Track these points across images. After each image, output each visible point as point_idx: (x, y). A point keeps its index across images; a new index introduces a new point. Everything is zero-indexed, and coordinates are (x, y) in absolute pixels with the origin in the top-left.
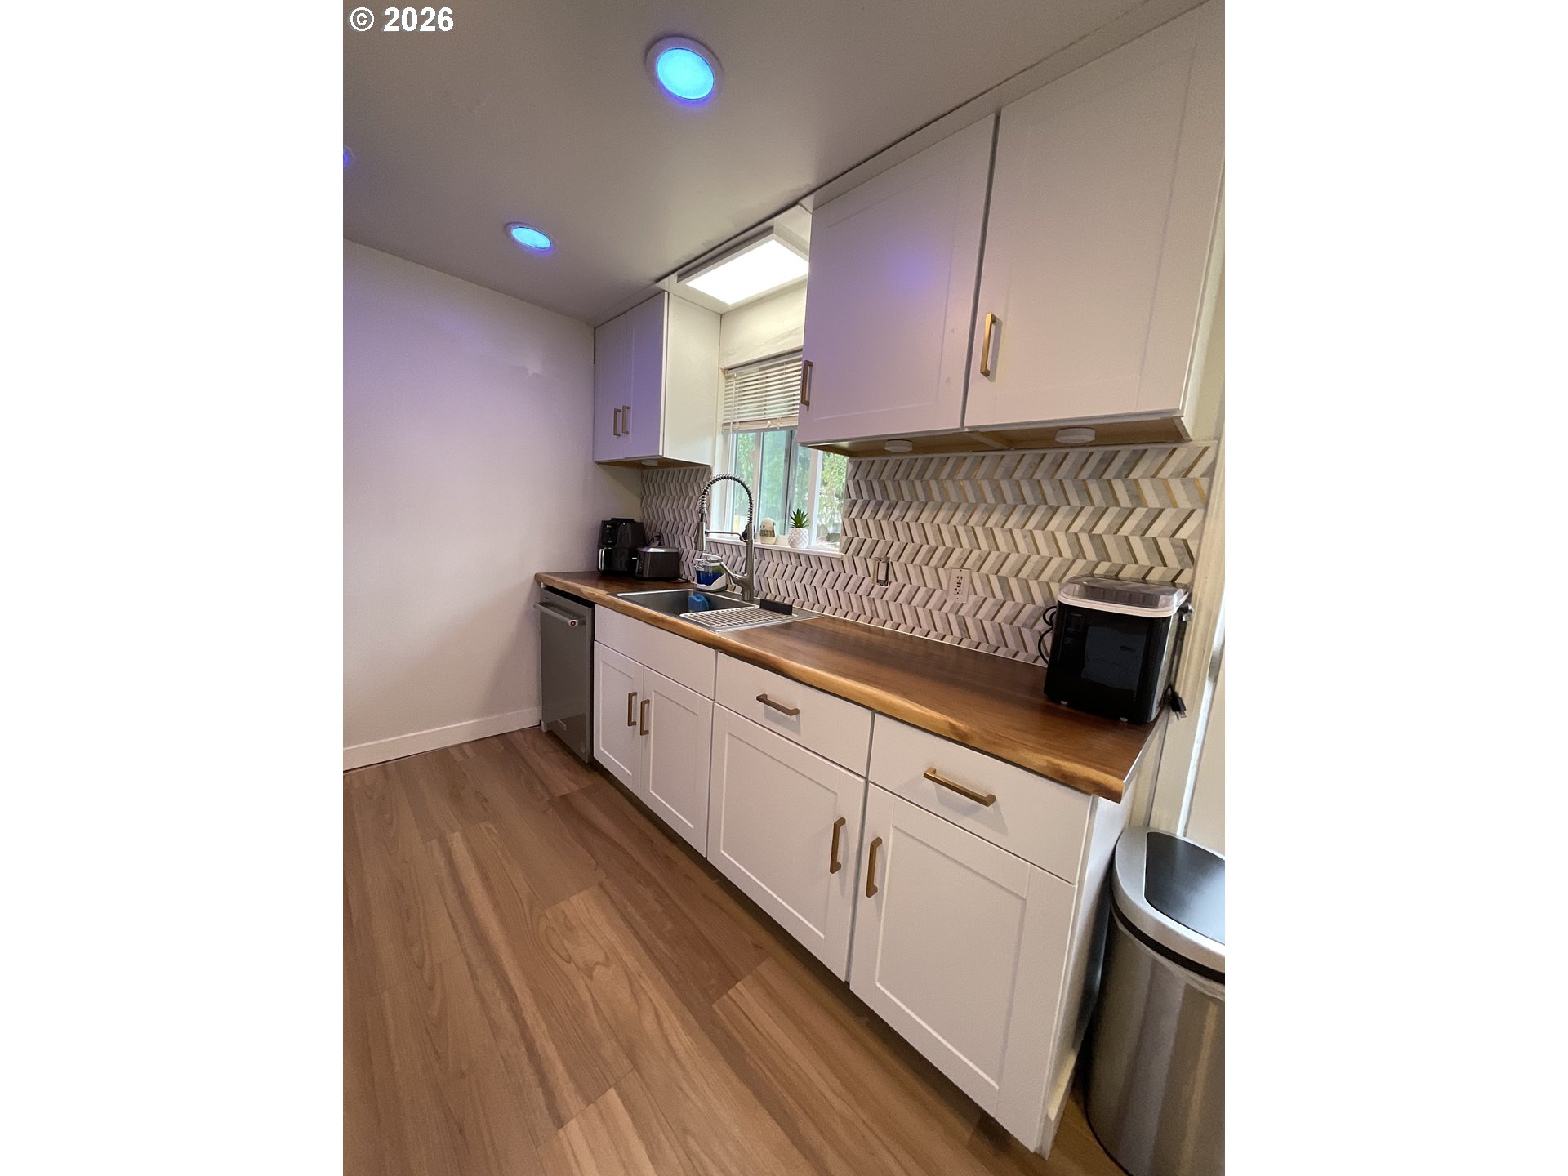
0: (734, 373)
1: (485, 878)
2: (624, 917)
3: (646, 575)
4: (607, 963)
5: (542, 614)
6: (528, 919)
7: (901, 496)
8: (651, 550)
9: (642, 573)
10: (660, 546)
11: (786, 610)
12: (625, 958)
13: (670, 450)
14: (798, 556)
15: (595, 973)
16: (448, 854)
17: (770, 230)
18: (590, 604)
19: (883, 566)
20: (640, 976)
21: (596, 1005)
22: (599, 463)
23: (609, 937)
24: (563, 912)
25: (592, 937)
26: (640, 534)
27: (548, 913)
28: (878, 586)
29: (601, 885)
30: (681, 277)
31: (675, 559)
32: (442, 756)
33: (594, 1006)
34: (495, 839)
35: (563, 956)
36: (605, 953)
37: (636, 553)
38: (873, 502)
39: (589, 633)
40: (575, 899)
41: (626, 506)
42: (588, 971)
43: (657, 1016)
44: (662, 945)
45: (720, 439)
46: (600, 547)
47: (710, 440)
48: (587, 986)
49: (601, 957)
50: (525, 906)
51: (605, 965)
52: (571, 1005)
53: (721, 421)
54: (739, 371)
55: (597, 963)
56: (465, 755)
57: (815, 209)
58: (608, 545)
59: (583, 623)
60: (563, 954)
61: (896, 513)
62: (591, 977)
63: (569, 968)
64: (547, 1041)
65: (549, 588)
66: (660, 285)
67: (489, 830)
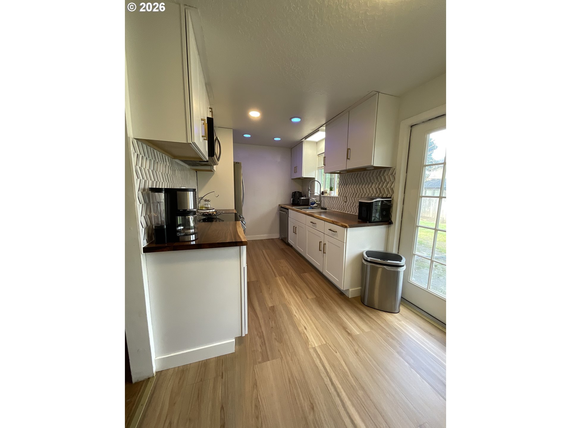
0: (320, 155)
2: (290, 264)
3: (301, 204)
5: (280, 212)
7: (353, 182)
8: (302, 198)
9: (300, 204)
10: (305, 197)
11: (326, 209)
13: (305, 175)
14: (331, 197)
17: (319, 130)
18: (288, 209)
19: (345, 198)
22: (292, 179)
26: (301, 194)
28: (345, 203)
29: (286, 259)
30: (305, 139)
31: (308, 200)
32: (261, 241)
37: (299, 199)
38: (344, 184)
39: (287, 216)
40: (282, 260)
41: (298, 189)
45: (317, 171)
46: (292, 198)
47: (315, 172)
53: (317, 167)
54: (321, 155)
56: (265, 241)
57: (326, 126)
58: (293, 197)
59: (286, 213)
61: (348, 186)
65: (281, 207)
66: (302, 140)
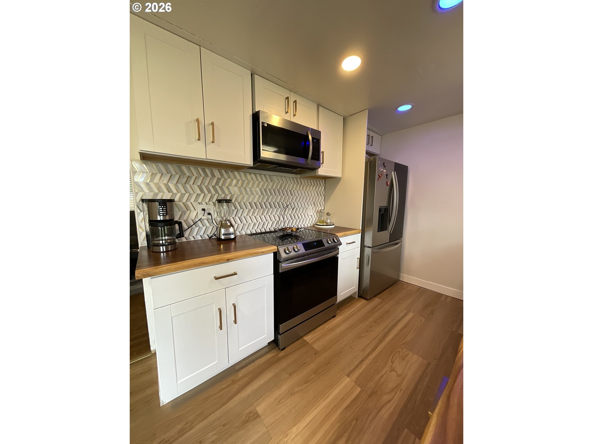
1: (404, 327)
4: (399, 376)
6: (398, 345)
12: (404, 382)
15: (393, 373)
16: (405, 315)
20: (401, 390)
21: (382, 377)
23: (409, 373)
24: (408, 354)
25: (405, 367)
27: (404, 349)
29: (429, 364)
33: (382, 375)
34: (420, 323)
35: (392, 360)
36: (401, 374)
40: (416, 356)
42: (392, 370)
43: (390, 401)
44: (419, 397)
48: (387, 371)
49: (399, 373)
50: (403, 342)
51: (397, 375)
52: (378, 368)
55: (397, 372)
60: (393, 360)
62: (391, 371)
63: (390, 363)
64: (366, 364)
67: (421, 321)
